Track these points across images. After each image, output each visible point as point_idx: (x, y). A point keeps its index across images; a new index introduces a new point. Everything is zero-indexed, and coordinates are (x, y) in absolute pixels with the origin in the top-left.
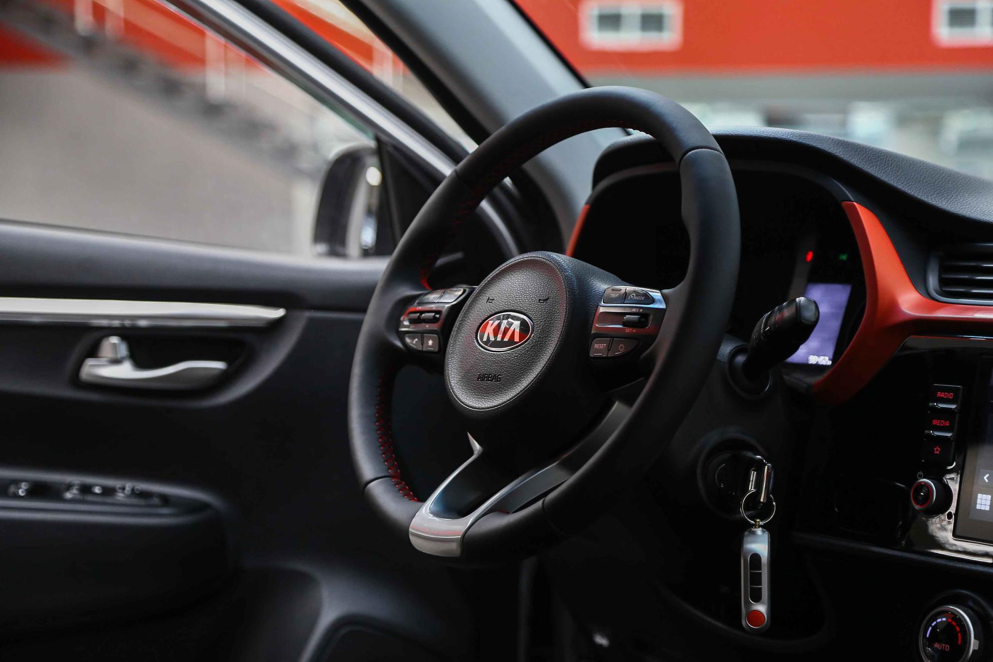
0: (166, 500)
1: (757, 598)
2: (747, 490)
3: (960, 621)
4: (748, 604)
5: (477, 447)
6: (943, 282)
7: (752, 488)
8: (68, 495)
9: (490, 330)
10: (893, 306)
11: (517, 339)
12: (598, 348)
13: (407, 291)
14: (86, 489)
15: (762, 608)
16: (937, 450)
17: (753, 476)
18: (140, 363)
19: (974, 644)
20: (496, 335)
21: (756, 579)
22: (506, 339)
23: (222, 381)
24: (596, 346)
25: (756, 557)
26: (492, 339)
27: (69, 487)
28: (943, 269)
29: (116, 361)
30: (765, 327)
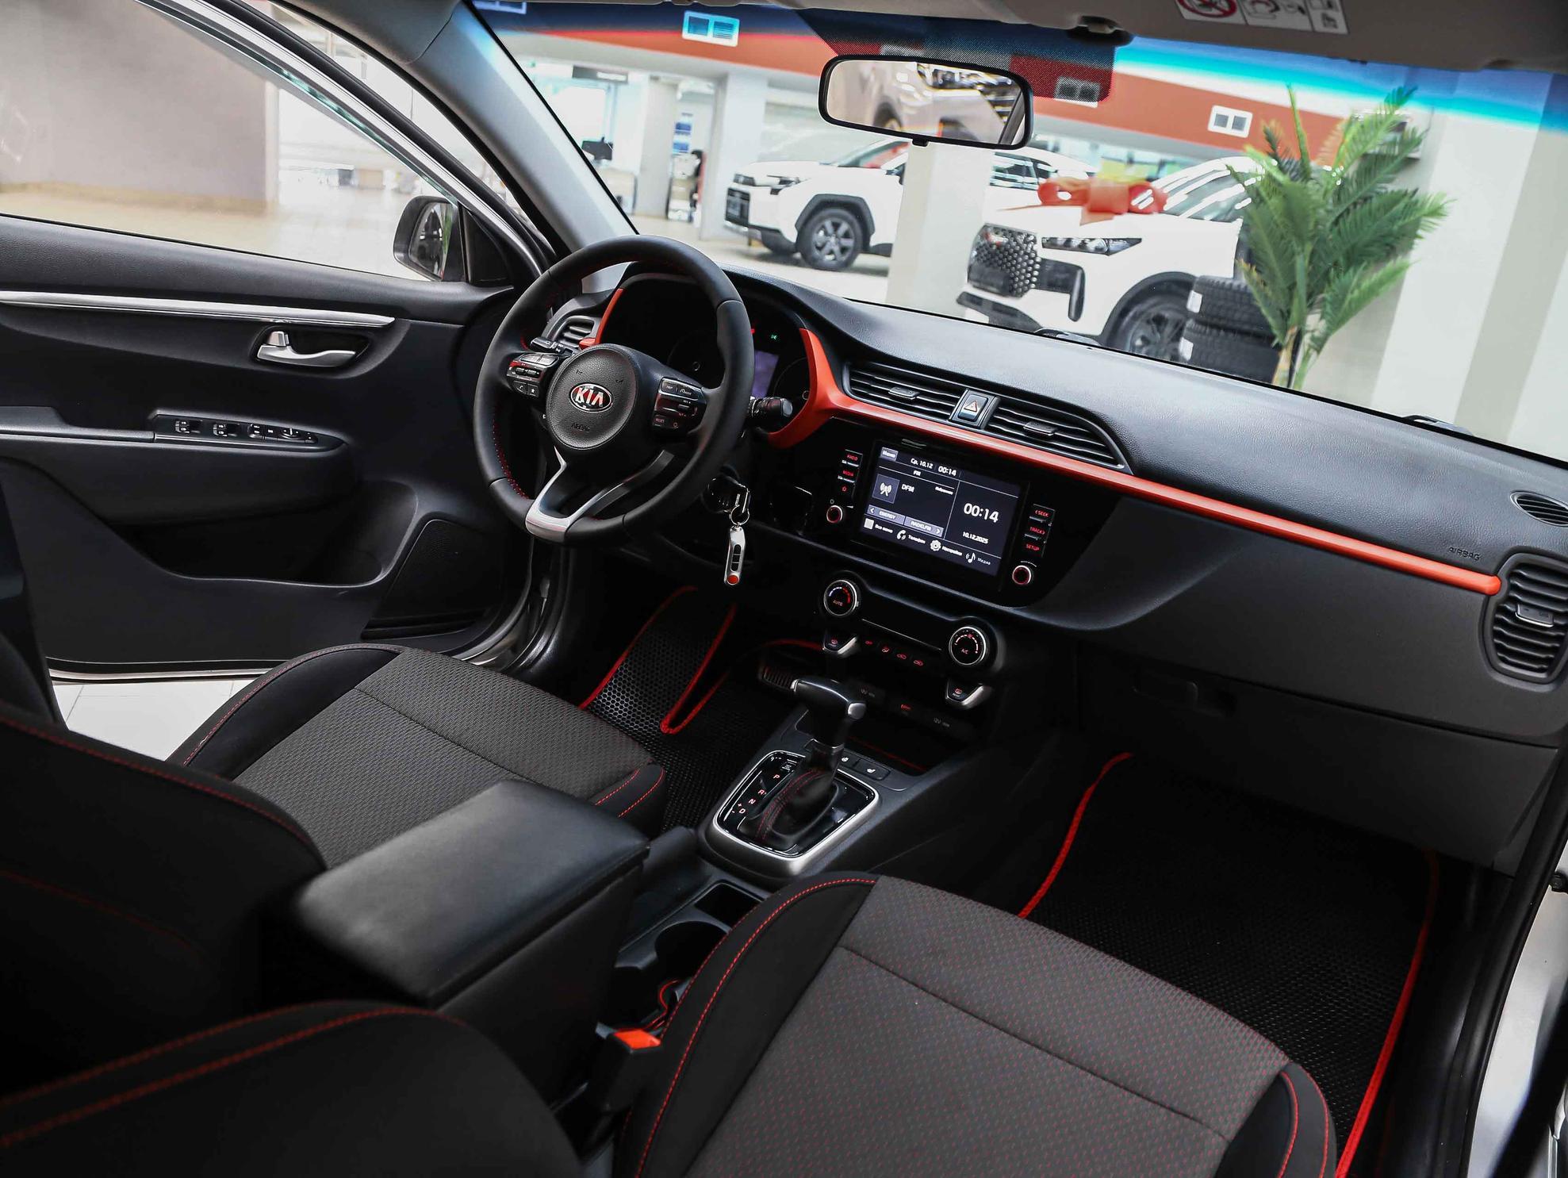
0: (316, 439)
1: (735, 568)
2: (733, 505)
3: (849, 588)
4: (729, 571)
5: (563, 463)
6: (852, 384)
7: (737, 506)
8: (253, 436)
9: (580, 395)
10: (826, 399)
11: (601, 403)
12: (659, 421)
13: (512, 349)
14: (263, 430)
15: (737, 574)
16: (844, 489)
17: (739, 495)
18: (297, 350)
19: (856, 604)
20: (585, 400)
21: (736, 559)
22: (593, 403)
23: (351, 363)
24: (657, 420)
25: (738, 547)
26: (582, 400)
27: (252, 430)
28: (852, 375)
29: (281, 347)
30: (755, 409)
